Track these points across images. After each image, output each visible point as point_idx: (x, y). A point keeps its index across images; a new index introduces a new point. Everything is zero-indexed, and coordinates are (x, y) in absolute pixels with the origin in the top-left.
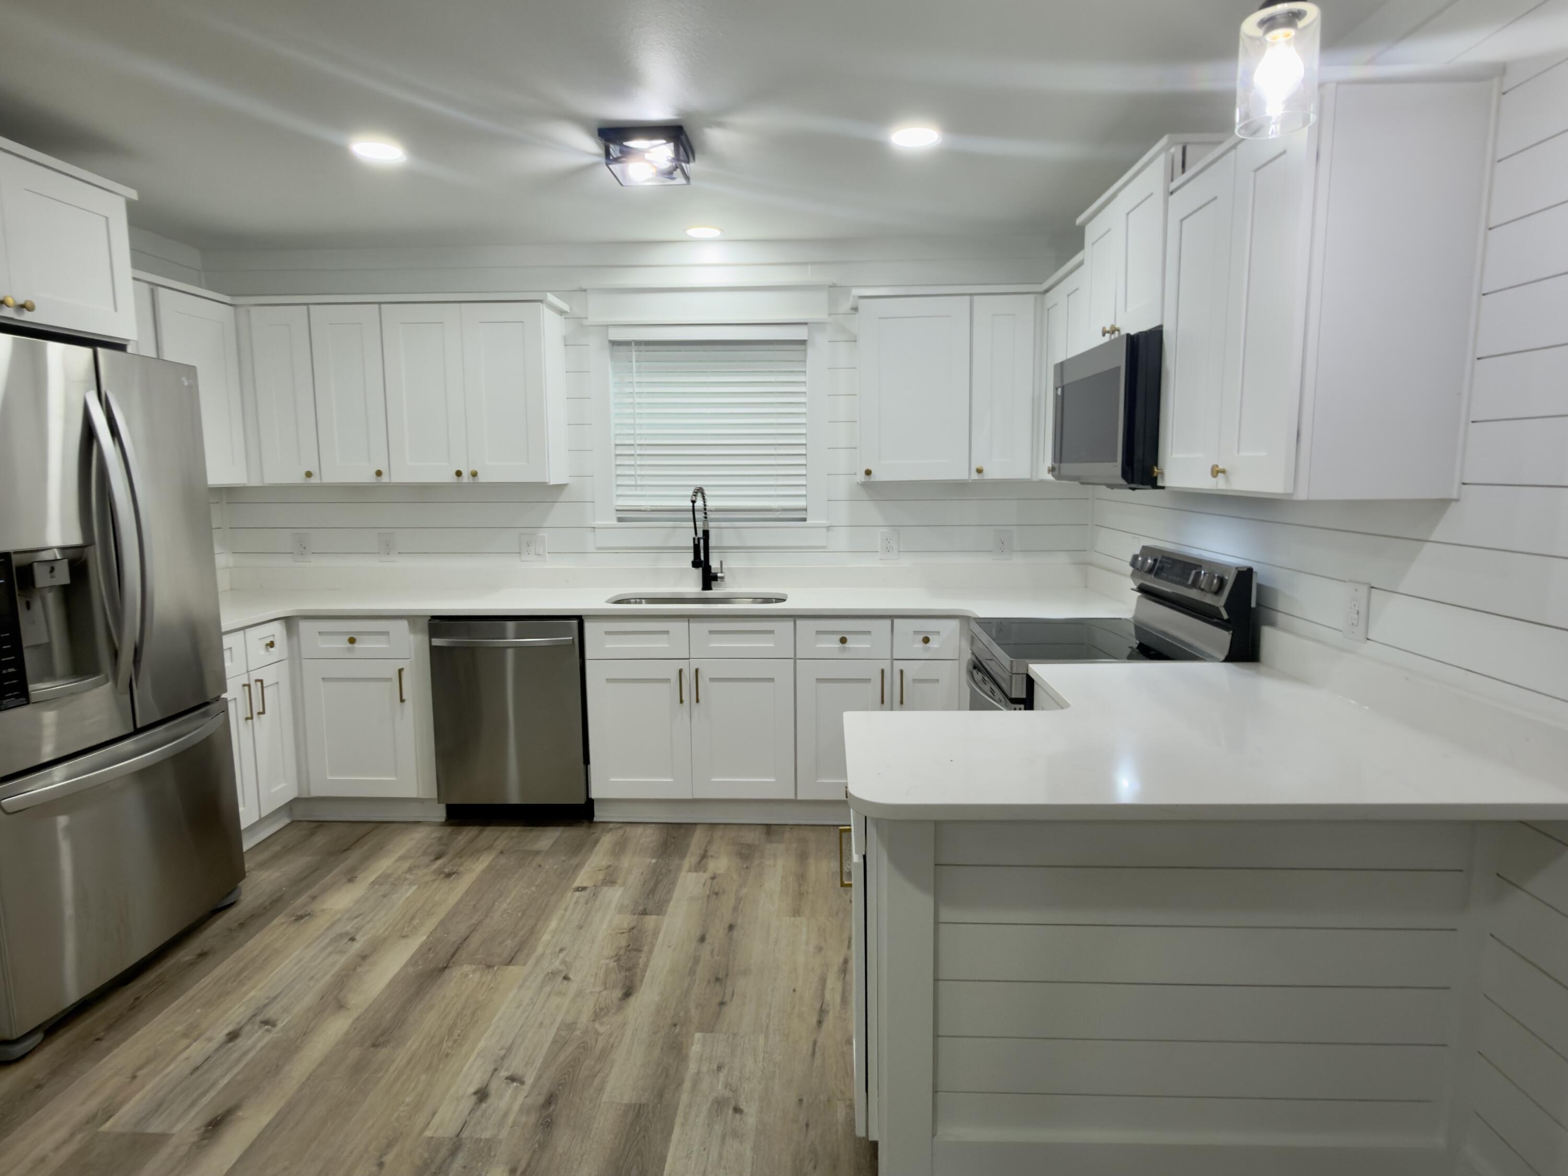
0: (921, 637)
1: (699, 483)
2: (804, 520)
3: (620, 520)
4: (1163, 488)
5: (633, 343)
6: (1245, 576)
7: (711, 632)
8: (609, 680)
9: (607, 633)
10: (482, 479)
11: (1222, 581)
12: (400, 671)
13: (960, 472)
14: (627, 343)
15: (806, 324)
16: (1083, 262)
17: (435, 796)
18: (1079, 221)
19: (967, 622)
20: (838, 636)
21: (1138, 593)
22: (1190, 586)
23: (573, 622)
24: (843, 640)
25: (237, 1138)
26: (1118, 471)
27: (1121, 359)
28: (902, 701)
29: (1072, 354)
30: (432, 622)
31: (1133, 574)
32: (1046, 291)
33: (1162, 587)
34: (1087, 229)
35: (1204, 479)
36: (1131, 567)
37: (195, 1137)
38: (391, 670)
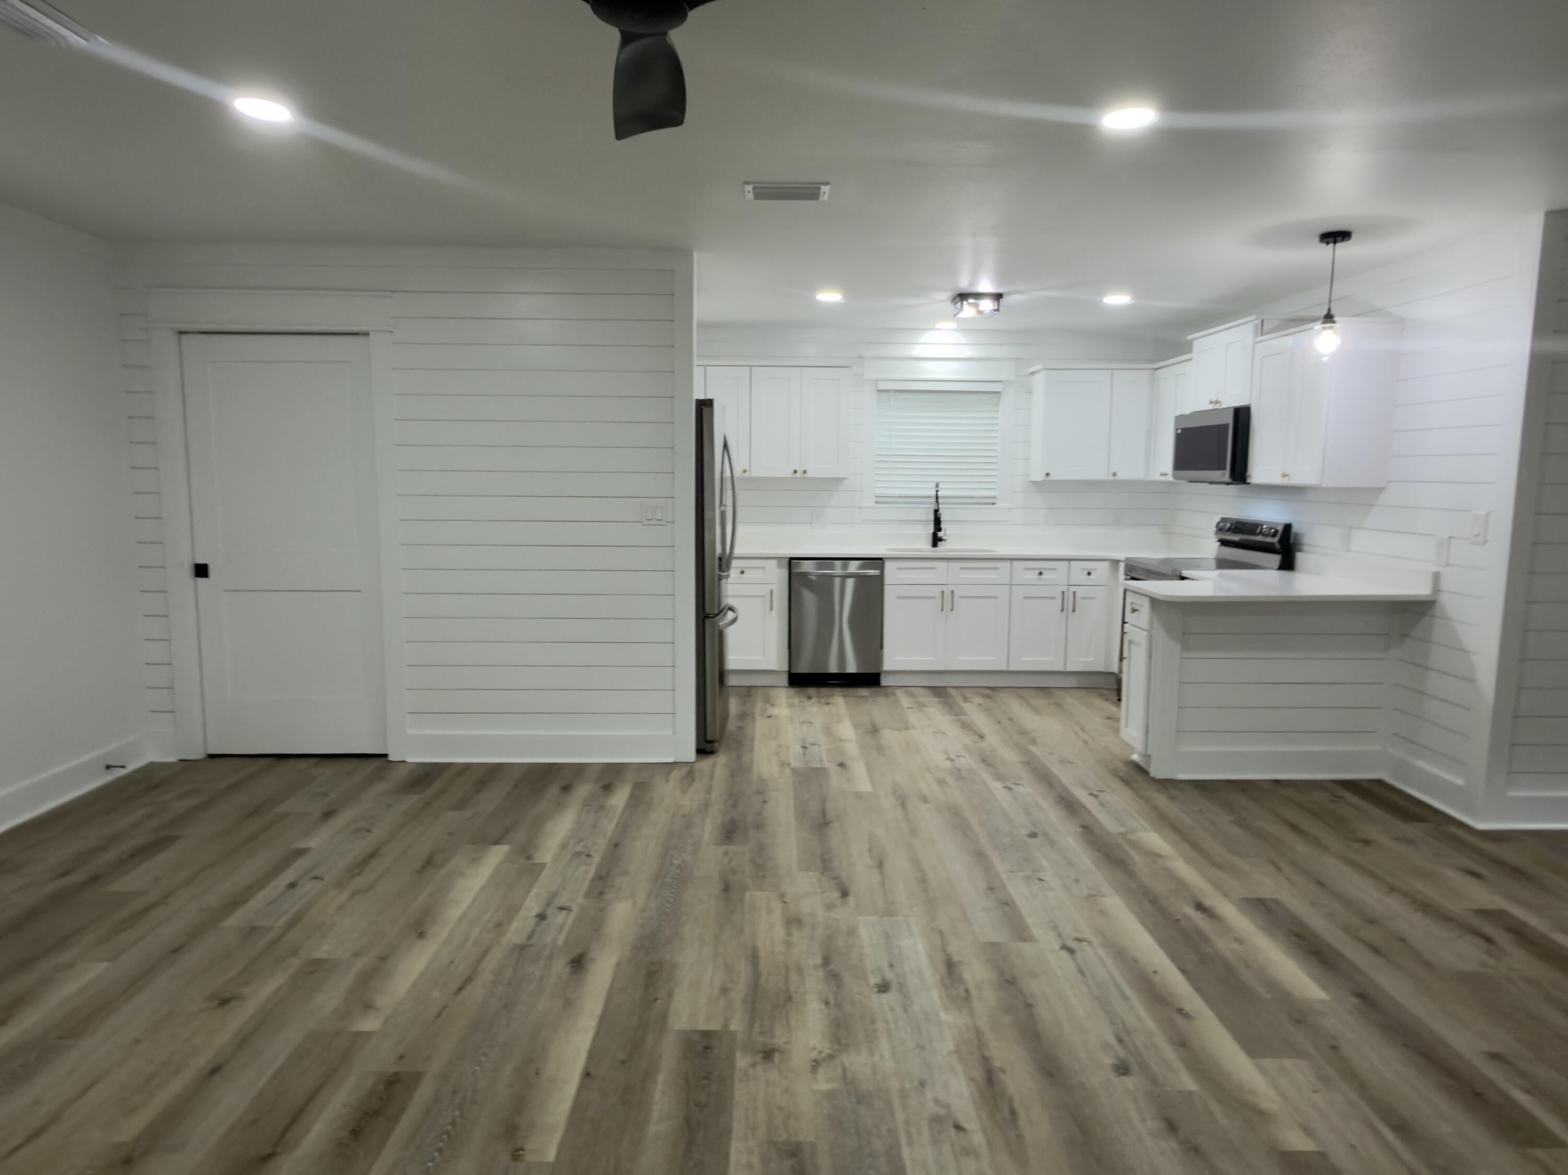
0: (1086, 572)
1: (937, 480)
2: (994, 504)
3: (877, 503)
4: (1249, 483)
5: (892, 392)
6: (1288, 527)
7: (962, 569)
8: (899, 598)
9: (900, 570)
10: (808, 475)
11: (1276, 532)
12: (771, 591)
13: (1101, 474)
14: (888, 391)
15: (1000, 382)
16: (1190, 360)
17: (786, 668)
18: (1190, 337)
19: (1115, 563)
20: (1038, 572)
21: (1219, 544)
22: (1257, 535)
23: (878, 562)
24: (1041, 574)
25: (859, 768)
26: (1226, 475)
27: (1229, 420)
28: (1074, 611)
29: (1187, 411)
30: (792, 562)
31: (1216, 533)
32: (1157, 369)
33: (1236, 538)
34: (1195, 343)
35: (1275, 479)
36: (1215, 529)
37: (839, 768)
38: (765, 590)
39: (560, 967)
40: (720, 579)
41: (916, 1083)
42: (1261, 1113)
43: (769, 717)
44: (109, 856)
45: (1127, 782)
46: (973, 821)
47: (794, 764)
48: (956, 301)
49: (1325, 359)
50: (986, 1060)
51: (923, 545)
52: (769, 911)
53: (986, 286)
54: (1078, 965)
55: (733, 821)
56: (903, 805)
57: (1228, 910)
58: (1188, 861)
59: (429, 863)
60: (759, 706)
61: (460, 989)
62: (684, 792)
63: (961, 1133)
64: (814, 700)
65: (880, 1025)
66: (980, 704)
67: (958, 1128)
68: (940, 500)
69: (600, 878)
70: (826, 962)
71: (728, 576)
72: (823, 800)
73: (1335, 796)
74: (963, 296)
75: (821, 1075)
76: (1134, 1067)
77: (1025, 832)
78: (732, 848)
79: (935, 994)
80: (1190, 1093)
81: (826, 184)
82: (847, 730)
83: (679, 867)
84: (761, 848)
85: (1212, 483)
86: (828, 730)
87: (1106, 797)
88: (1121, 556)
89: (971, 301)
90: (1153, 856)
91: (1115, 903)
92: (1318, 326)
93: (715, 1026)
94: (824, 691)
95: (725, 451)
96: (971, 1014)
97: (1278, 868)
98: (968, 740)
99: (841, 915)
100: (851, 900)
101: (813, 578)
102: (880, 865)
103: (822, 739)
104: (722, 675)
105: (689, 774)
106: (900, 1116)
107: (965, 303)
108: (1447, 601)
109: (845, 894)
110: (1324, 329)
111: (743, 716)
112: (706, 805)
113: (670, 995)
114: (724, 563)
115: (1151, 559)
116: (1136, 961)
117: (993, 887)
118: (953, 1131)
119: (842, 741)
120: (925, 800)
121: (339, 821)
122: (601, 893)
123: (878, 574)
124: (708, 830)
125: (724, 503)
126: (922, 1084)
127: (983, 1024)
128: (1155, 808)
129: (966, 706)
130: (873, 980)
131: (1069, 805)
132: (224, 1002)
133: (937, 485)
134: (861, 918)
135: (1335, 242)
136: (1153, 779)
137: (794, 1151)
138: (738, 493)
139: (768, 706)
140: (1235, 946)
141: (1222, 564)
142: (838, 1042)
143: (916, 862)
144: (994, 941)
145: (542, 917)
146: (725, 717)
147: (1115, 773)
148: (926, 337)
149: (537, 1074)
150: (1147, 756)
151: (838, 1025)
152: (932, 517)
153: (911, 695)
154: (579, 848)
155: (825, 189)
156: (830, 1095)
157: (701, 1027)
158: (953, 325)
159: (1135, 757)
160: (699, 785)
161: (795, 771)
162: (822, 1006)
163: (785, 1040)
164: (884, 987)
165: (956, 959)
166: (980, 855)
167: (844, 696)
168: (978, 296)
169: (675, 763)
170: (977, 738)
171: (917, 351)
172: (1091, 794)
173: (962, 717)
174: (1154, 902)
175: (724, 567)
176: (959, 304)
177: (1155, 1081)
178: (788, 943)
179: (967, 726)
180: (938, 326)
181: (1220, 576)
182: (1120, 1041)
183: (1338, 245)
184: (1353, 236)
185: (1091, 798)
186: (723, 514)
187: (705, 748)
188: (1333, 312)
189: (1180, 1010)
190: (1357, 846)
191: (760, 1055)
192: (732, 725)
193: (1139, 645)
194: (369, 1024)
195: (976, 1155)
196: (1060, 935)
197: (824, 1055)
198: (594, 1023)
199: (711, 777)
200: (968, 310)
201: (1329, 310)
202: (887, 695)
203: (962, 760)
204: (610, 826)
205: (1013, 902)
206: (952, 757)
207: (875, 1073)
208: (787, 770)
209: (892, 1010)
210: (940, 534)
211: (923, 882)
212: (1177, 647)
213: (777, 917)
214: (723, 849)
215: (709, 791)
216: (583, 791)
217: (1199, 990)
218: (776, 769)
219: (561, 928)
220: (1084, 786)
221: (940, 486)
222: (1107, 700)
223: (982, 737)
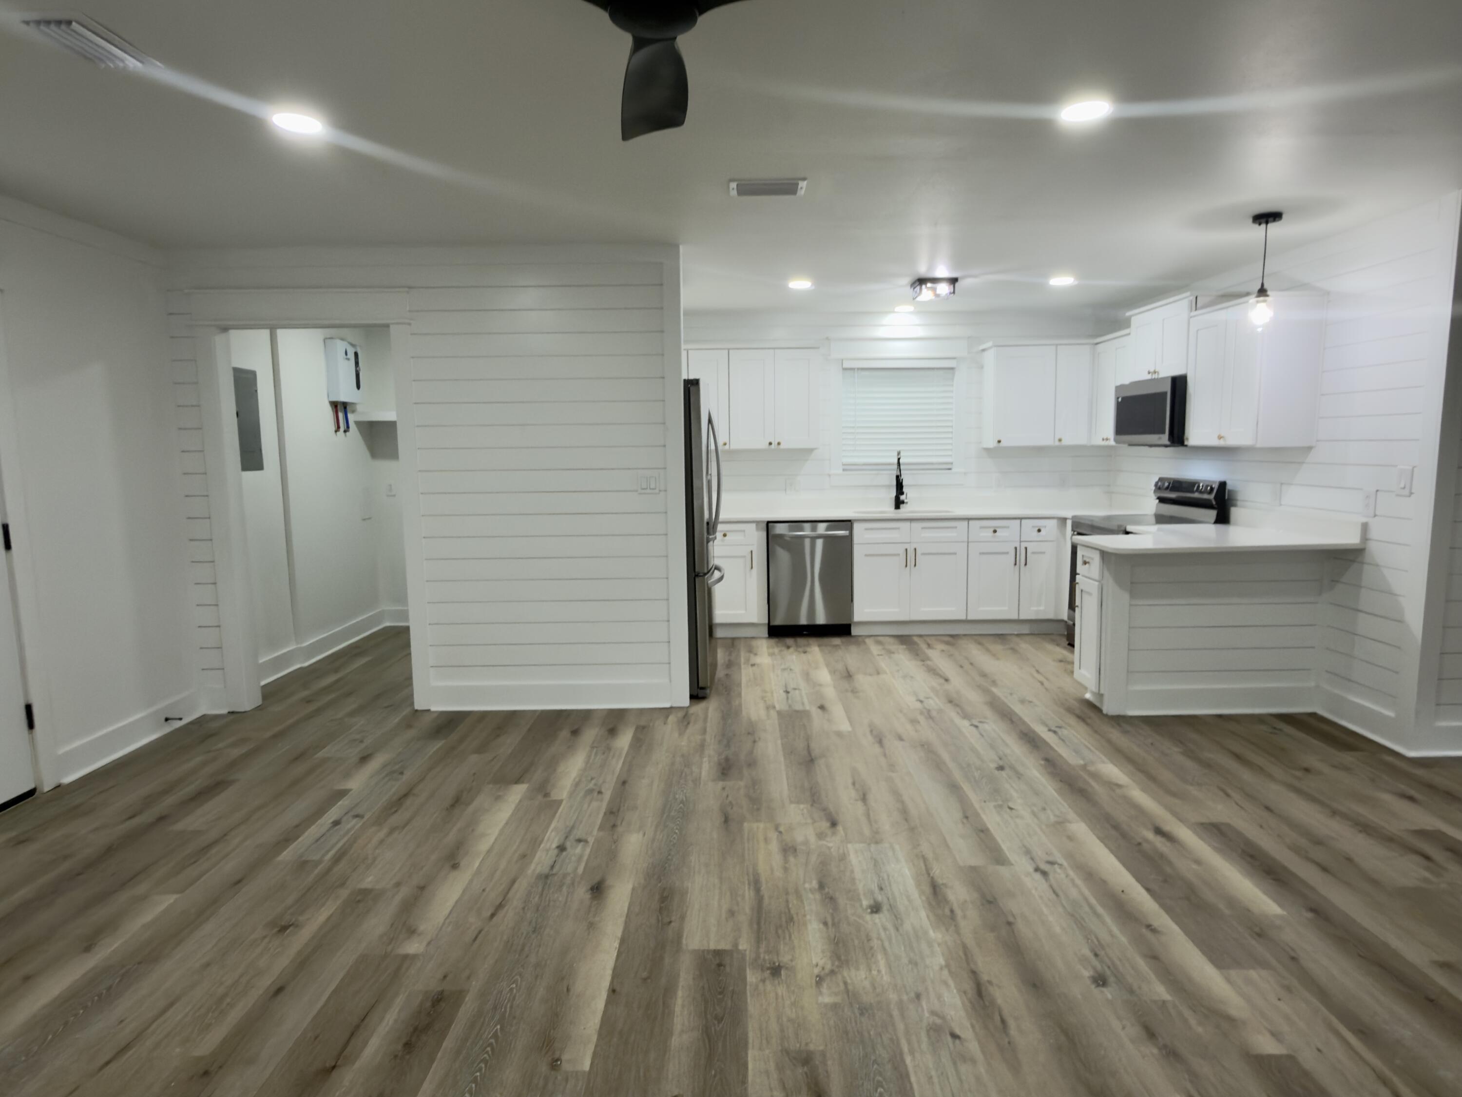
0: (1036, 529)
1: (899, 449)
2: (950, 469)
3: (844, 470)
4: (1185, 445)
5: (856, 370)
6: (1223, 485)
7: (923, 528)
8: (866, 555)
9: (866, 529)
10: (782, 446)
11: (1212, 489)
12: (751, 552)
13: (1048, 441)
14: (853, 369)
15: (955, 358)
16: (1129, 334)
17: (766, 621)
18: (1128, 314)
19: (1063, 520)
20: (992, 530)
21: (1158, 501)
22: (1193, 492)
23: (847, 524)
24: (995, 531)
25: (837, 710)
26: (1165, 438)
27: (1167, 388)
28: (1026, 564)
29: (1127, 382)
30: (769, 525)
31: (1155, 491)
32: (1097, 344)
33: (1173, 495)
34: (1133, 319)
35: (1212, 441)
36: (1153, 488)
37: (819, 710)
38: (746, 551)
39: (582, 893)
40: (708, 542)
41: (912, 995)
42: (1231, 1020)
43: (753, 665)
44: (170, 800)
45: (1081, 718)
46: (945, 756)
47: (778, 707)
48: (915, 286)
49: (1260, 330)
50: (974, 973)
51: (887, 508)
52: (766, 840)
53: (942, 271)
54: (1051, 887)
55: (727, 759)
56: (880, 742)
57: (1185, 834)
58: (1144, 790)
59: (457, 802)
60: (743, 655)
61: (493, 915)
62: (681, 734)
63: (957, 1041)
64: (791, 650)
65: (875, 943)
66: (943, 651)
67: (954, 1036)
68: (902, 467)
69: (612, 813)
70: (821, 886)
71: (715, 538)
72: (808, 739)
73: (1275, 728)
74: (921, 281)
75: (824, 989)
76: (1112, 979)
77: (993, 766)
78: (729, 784)
79: (923, 914)
80: (1164, 1002)
81: (804, 179)
82: (824, 676)
83: (682, 802)
84: (755, 783)
85: (1151, 446)
86: (807, 676)
87: (1064, 732)
88: (1069, 514)
89: (929, 285)
90: (1112, 786)
91: (1080, 829)
92: (1252, 299)
93: (724, 945)
94: (801, 641)
95: (710, 425)
96: (957, 931)
97: (1228, 795)
98: (935, 682)
99: (833, 843)
100: (840, 828)
101: (788, 539)
102: (864, 799)
103: (802, 685)
104: (711, 628)
105: (685, 718)
106: (900, 1026)
107: (924, 287)
108: (1375, 549)
109: (834, 824)
110: (1258, 302)
111: (729, 665)
112: (702, 746)
113: (683, 918)
114: (711, 527)
115: (1097, 517)
116: (1104, 882)
117: (968, 815)
118: (949, 1038)
119: (820, 685)
120: (901, 739)
121: (374, 764)
122: (614, 826)
123: (848, 534)
124: (706, 768)
125: (709, 473)
126: (918, 996)
127: (970, 942)
128: (1109, 741)
129: (930, 653)
130: (865, 903)
131: (1031, 739)
132: (283, 929)
133: (899, 453)
134: (849, 846)
135: (1267, 223)
136: (1106, 716)
137: (805, 1059)
138: (722, 464)
139: (752, 655)
140: (1194, 866)
141: (1161, 519)
142: (839, 958)
143: (896, 794)
144: (973, 865)
145: (561, 848)
146: (714, 665)
147: (1069, 710)
148: (888, 319)
149: (568, 990)
150: (1100, 696)
151: (837, 944)
152: (894, 483)
153: (879, 643)
154: (591, 785)
155: (803, 184)
156: (835, 1007)
157: (712, 946)
158: (911, 308)
159: (1088, 696)
160: (694, 729)
161: (779, 713)
162: (821, 926)
163: (790, 957)
164: (876, 909)
165: (940, 881)
166: (954, 788)
167: (819, 646)
168: (934, 280)
169: (671, 708)
170: (942, 681)
171: (880, 332)
172: (1050, 730)
173: (929, 663)
174: (1116, 827)
175: (711, 531)
176: (918, 288)
177: (1131, 991)
178: (786, 870)
179: (933, 671)
180: (897, 309)
181: (1159, 530)
182: (1096, 955)
183: (1269, 225)
184: (1284, 216)
185: (1051, 734)
186: (709, 483)
187: (698, 694)
188: (1266, 286)
189: (1149, 926)
190: (1299, 774)
191: (768, 972)
192: (720, 673)
193: (1090, 594)
194: (413, 947)
195: (973, 1061)
196: (1032, 859)
197: (827, 971)
198: (616, 944)
199: (705, 720)
200: (926, 293)
201: (1262, 285)
202: (858, 644)
203: (931, 701)
204: (617, 765)
205: (988, 830)
206: (922, 698)
207: (874, 988)
208: (773, 714)
209: (885, 929)
210: (902, 497)
211: (904, 812)
212: (1126, 596)
213: (774, 846)
214: (721, 784)
215: (704, 731)
216: (590, 734)
217: (1163, 906)
218: (763, 713)
219: (580, 858)
220: (1045, 724)
221: (902, 454)
222: (1058, 645)
223: (947, 680)
